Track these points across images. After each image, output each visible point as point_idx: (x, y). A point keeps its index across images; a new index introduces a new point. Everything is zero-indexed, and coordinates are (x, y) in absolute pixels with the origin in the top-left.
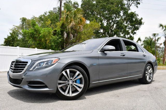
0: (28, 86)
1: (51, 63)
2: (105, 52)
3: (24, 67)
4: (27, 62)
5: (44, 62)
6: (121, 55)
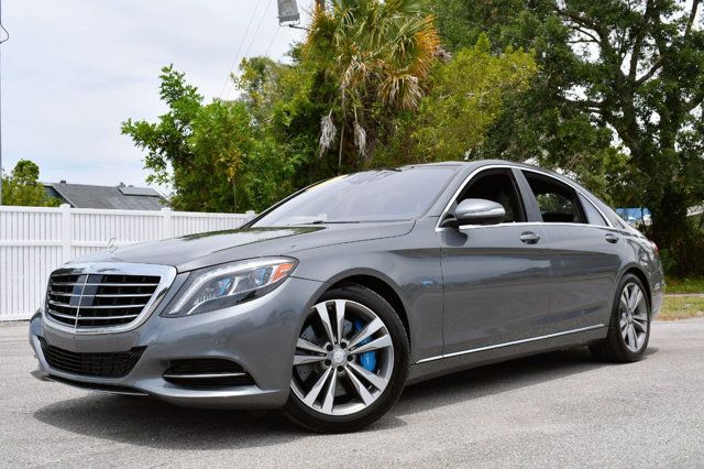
0: (166, 379)
1: (265, 279)
2: (461, 227)
3: (145, 300)
4: (157, 279)
5: (231, 277)
6: (523, 241)
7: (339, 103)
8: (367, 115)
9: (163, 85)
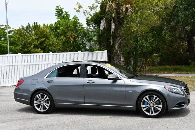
7: (108, 14)
8: (118, 17)
9: (56, 12)
